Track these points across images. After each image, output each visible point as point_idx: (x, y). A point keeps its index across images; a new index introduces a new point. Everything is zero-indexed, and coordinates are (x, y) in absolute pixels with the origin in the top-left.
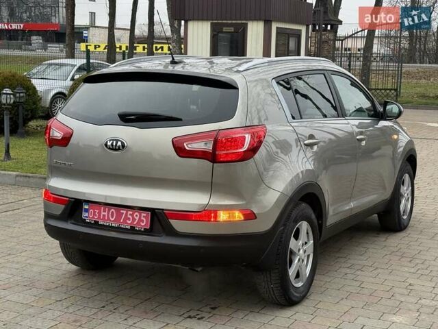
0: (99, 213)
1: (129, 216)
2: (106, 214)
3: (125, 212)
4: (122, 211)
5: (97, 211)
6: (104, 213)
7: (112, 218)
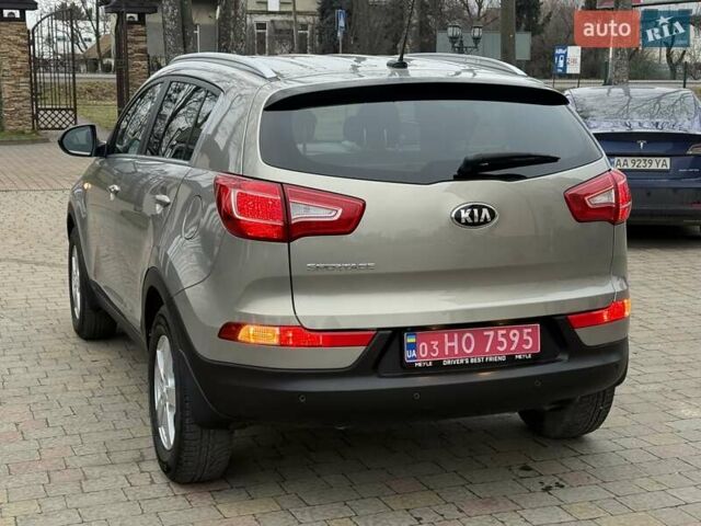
0: (441, 346)
1: (501, 339)
2: (455, 344)
3: (492, 333)
4: (486, 333)
5: (437, 343)
6: (452, 344)
7: (468, 349)
